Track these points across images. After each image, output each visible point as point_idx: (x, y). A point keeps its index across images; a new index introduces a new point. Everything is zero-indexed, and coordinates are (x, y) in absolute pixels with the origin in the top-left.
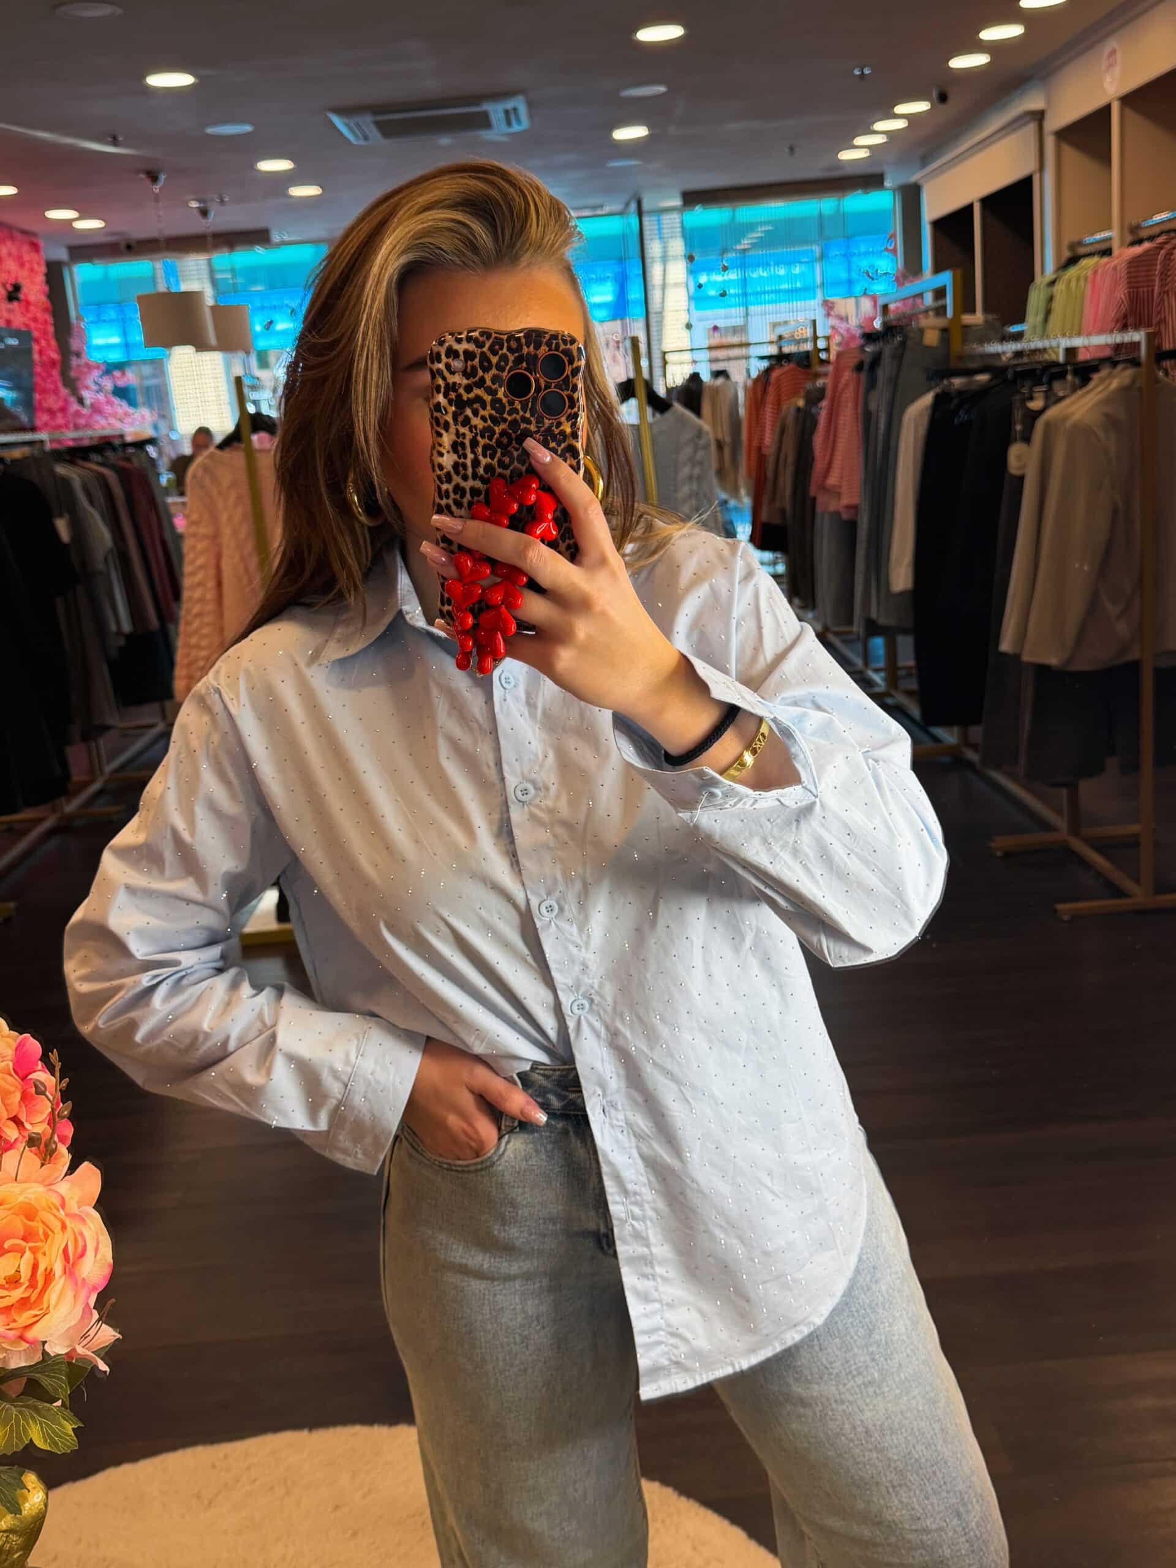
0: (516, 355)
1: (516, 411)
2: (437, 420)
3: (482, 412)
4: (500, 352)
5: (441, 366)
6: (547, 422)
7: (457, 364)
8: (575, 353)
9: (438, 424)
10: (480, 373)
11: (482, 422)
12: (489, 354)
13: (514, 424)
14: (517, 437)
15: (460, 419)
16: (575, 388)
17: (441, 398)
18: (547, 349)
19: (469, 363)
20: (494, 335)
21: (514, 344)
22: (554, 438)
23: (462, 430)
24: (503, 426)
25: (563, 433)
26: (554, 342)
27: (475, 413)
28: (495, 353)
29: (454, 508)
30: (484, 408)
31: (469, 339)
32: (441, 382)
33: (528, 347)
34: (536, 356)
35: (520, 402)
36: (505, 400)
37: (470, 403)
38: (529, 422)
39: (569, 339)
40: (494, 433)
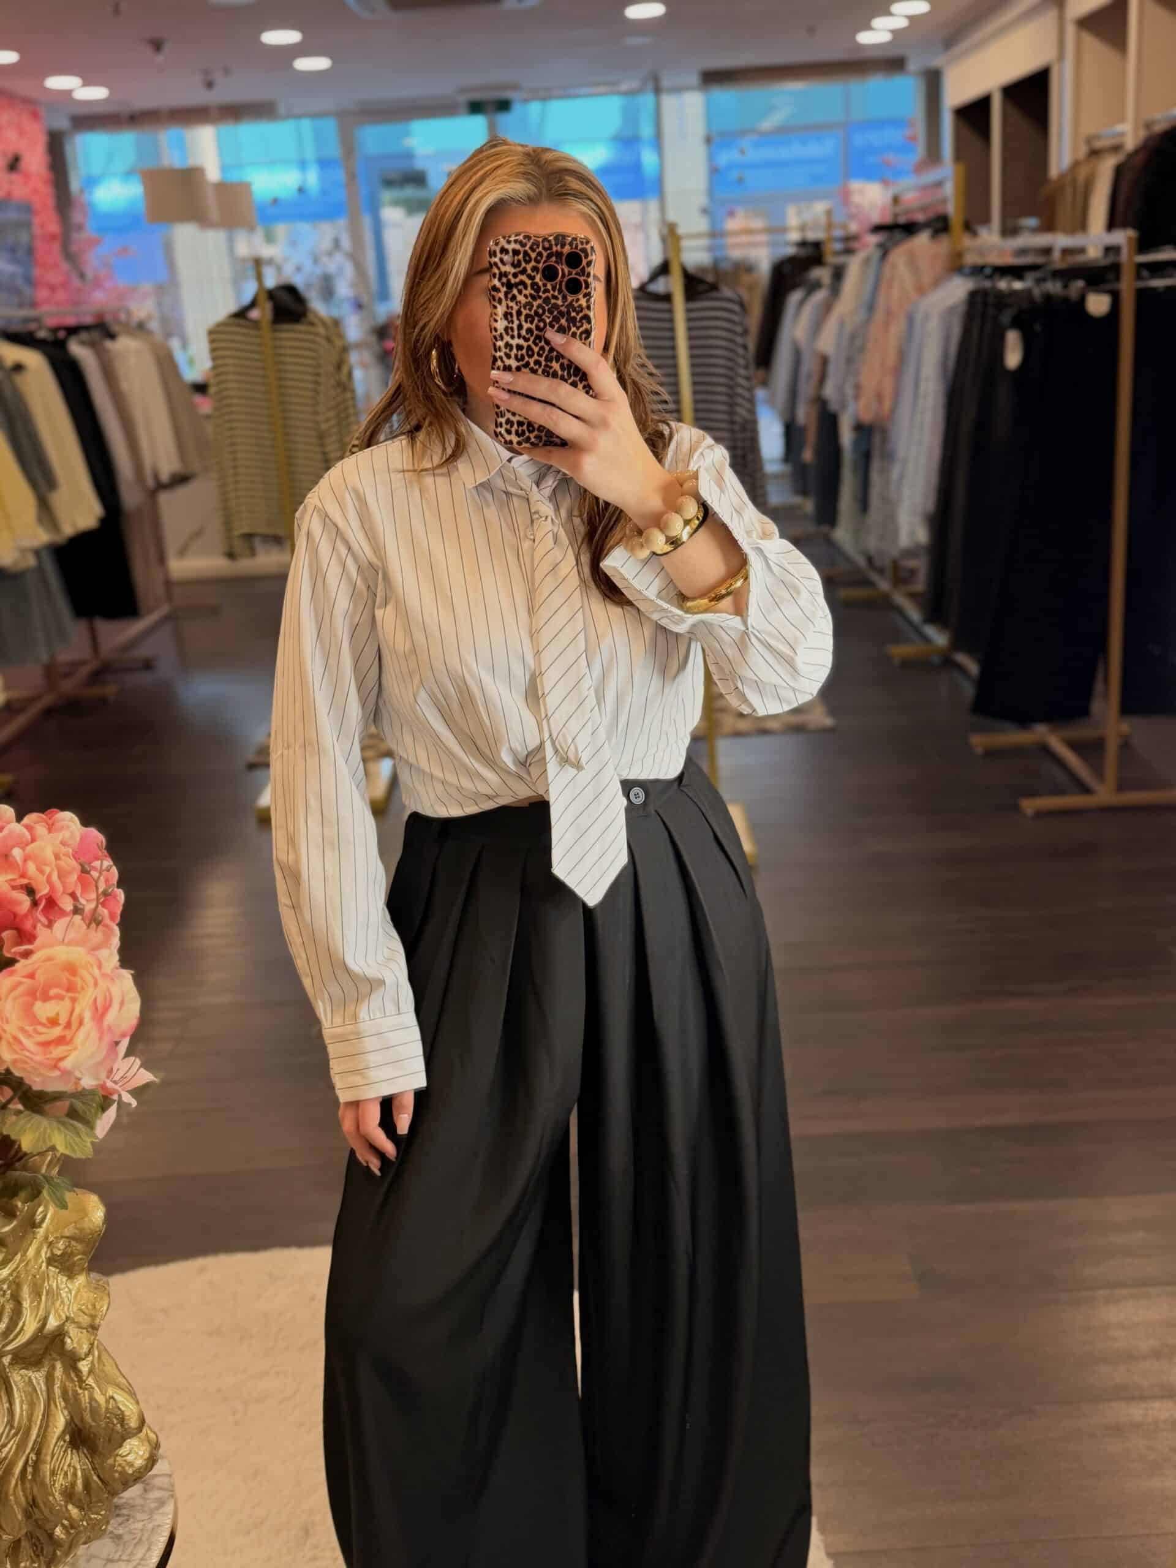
0: (549, 252)
1: (549, 292)
2: (494, 297)
3: (524, 292)
4: (537, 250)
5: (497, 260)
6: (570, 299)
7: (506, 258)
8: (589, 251)
9: (494, 300)
10: (523, 265)
11: (524, 298)
12: (529, 251)
13: (547, 300)
14: (549, 310)
15: (510, 296)
16: (589, 275)
17: (496, 282)
18: (569, 248)
19: (516, 258)
20: (533, 238)
21: (547, 245)
22: (573, 311)
23: (511, 304)
24: (539, 301)
25: (580, 306)
26: (575, 242)
27: (520, 292)
28: (533, 250)
29: (505, 358)
30: (526, 288)
31: (516, 241)
32: (496, 270)
33: (556, 245)
34: (562, 253)
35: (552, 285)
36: (540, 284)
37: (516, 285)
38: (556, 298)
39: (584, 241)
40: (533, 306)
